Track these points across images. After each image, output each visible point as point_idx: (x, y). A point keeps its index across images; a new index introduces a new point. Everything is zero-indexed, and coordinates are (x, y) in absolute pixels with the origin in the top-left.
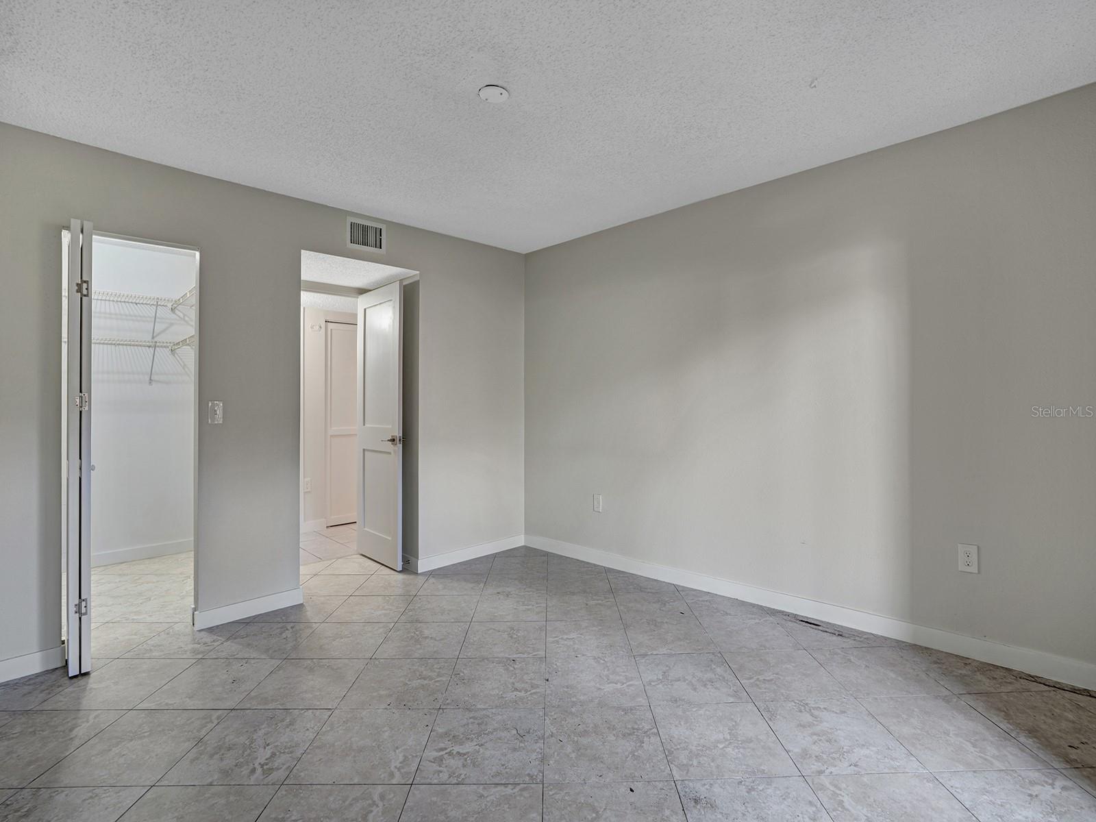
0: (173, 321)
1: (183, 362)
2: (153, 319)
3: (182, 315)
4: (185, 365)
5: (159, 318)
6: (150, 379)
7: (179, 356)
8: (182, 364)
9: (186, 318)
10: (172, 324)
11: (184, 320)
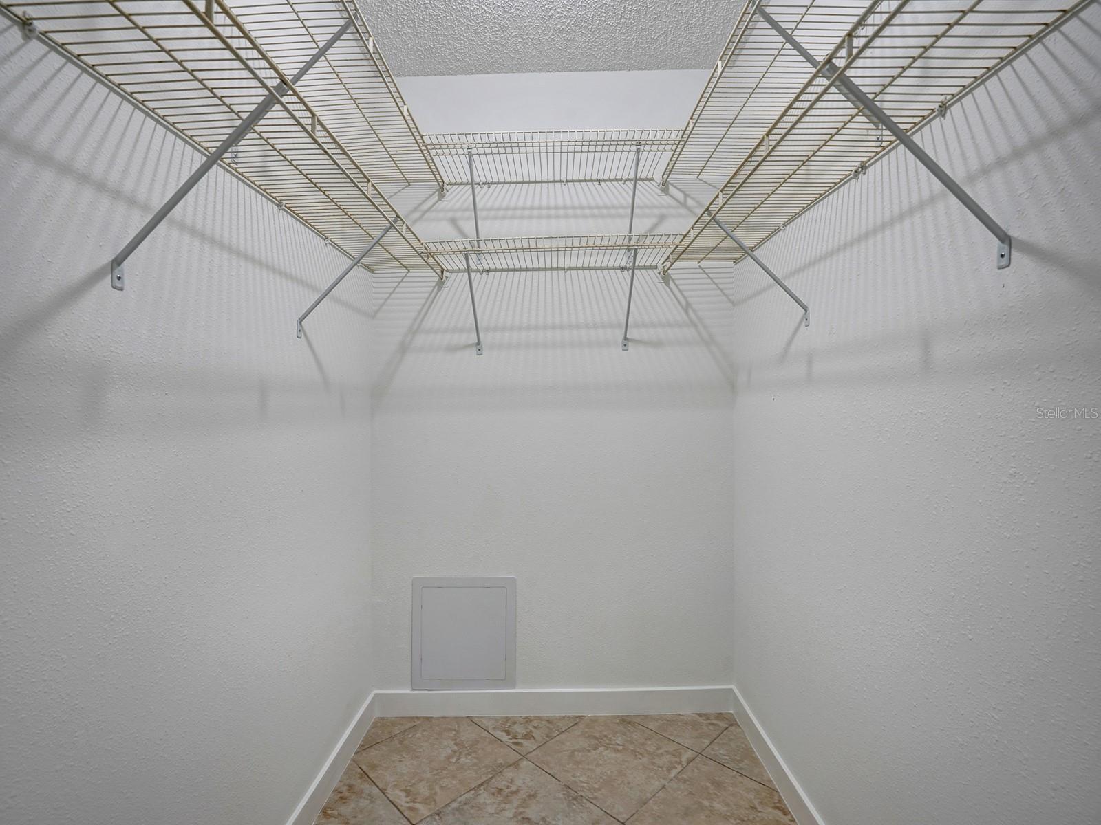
0: (664, 211)
1: (685, 297)
2: (629, 211)
3: (680, 196)
4: (688, 304)
5: (640, 207)
6: (626, 338)
7: (677, 286)
8: (684, 303)
9: (690, 202)
10: (662, 218)
11: (684, 205)
